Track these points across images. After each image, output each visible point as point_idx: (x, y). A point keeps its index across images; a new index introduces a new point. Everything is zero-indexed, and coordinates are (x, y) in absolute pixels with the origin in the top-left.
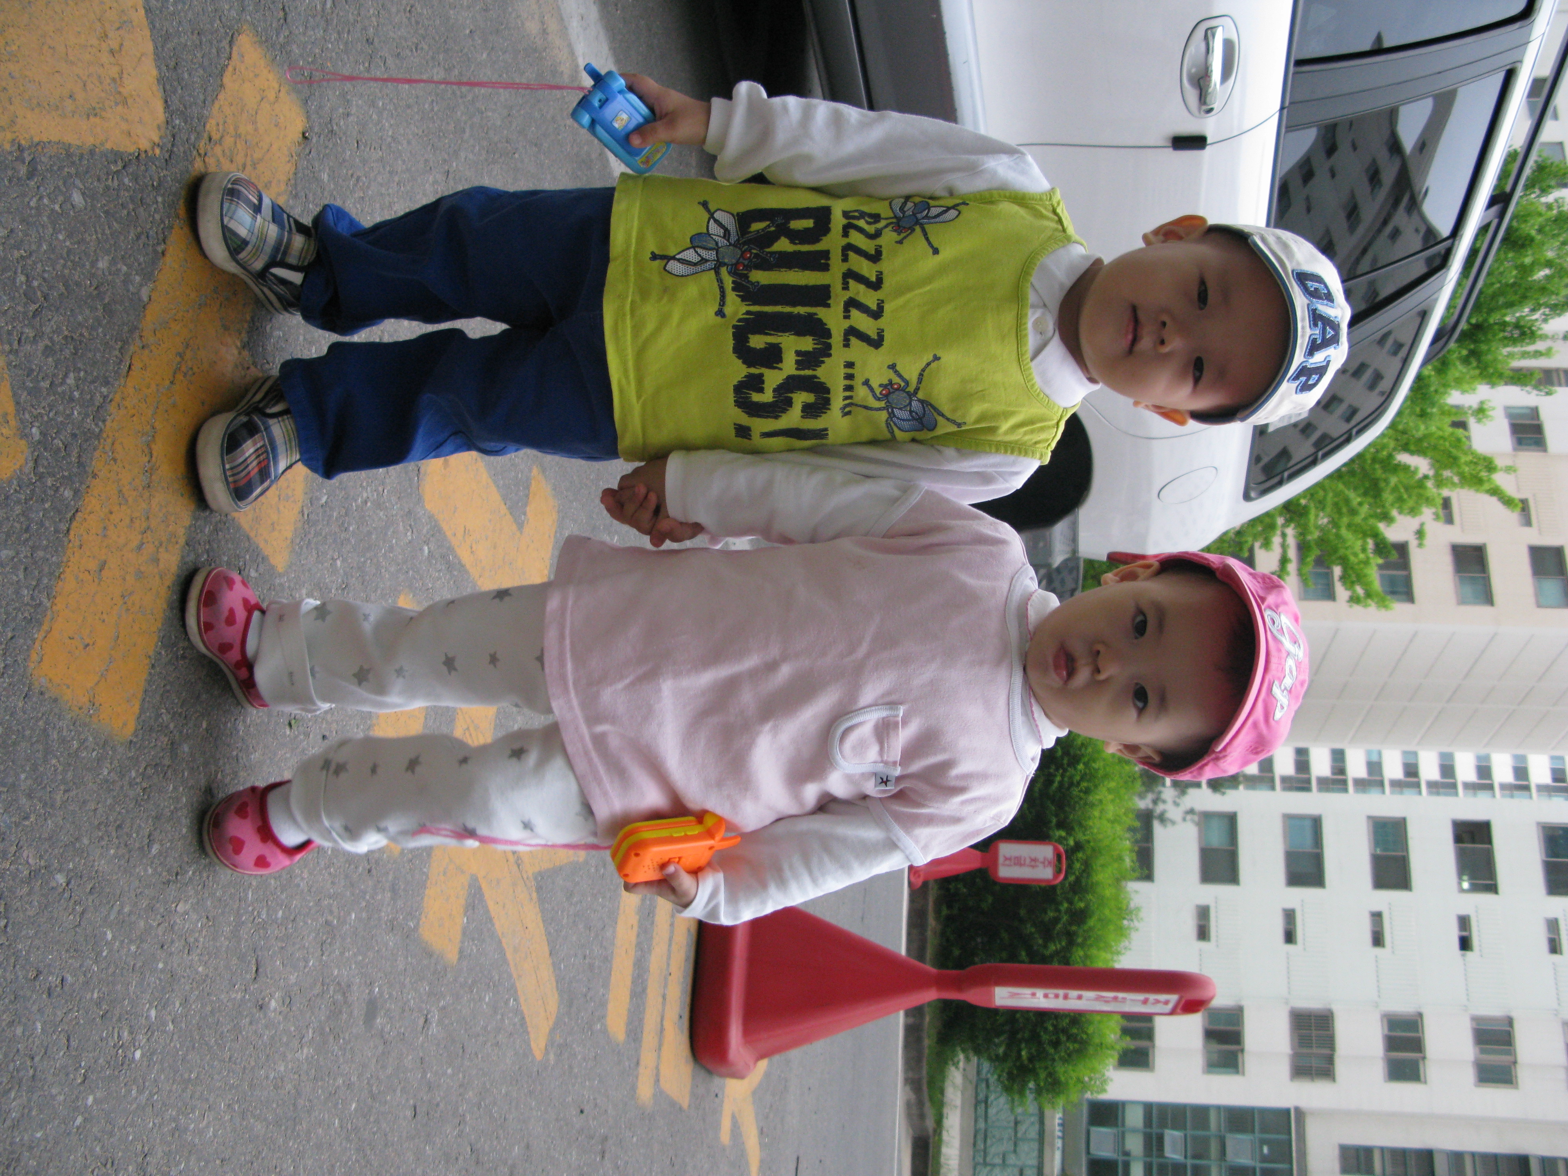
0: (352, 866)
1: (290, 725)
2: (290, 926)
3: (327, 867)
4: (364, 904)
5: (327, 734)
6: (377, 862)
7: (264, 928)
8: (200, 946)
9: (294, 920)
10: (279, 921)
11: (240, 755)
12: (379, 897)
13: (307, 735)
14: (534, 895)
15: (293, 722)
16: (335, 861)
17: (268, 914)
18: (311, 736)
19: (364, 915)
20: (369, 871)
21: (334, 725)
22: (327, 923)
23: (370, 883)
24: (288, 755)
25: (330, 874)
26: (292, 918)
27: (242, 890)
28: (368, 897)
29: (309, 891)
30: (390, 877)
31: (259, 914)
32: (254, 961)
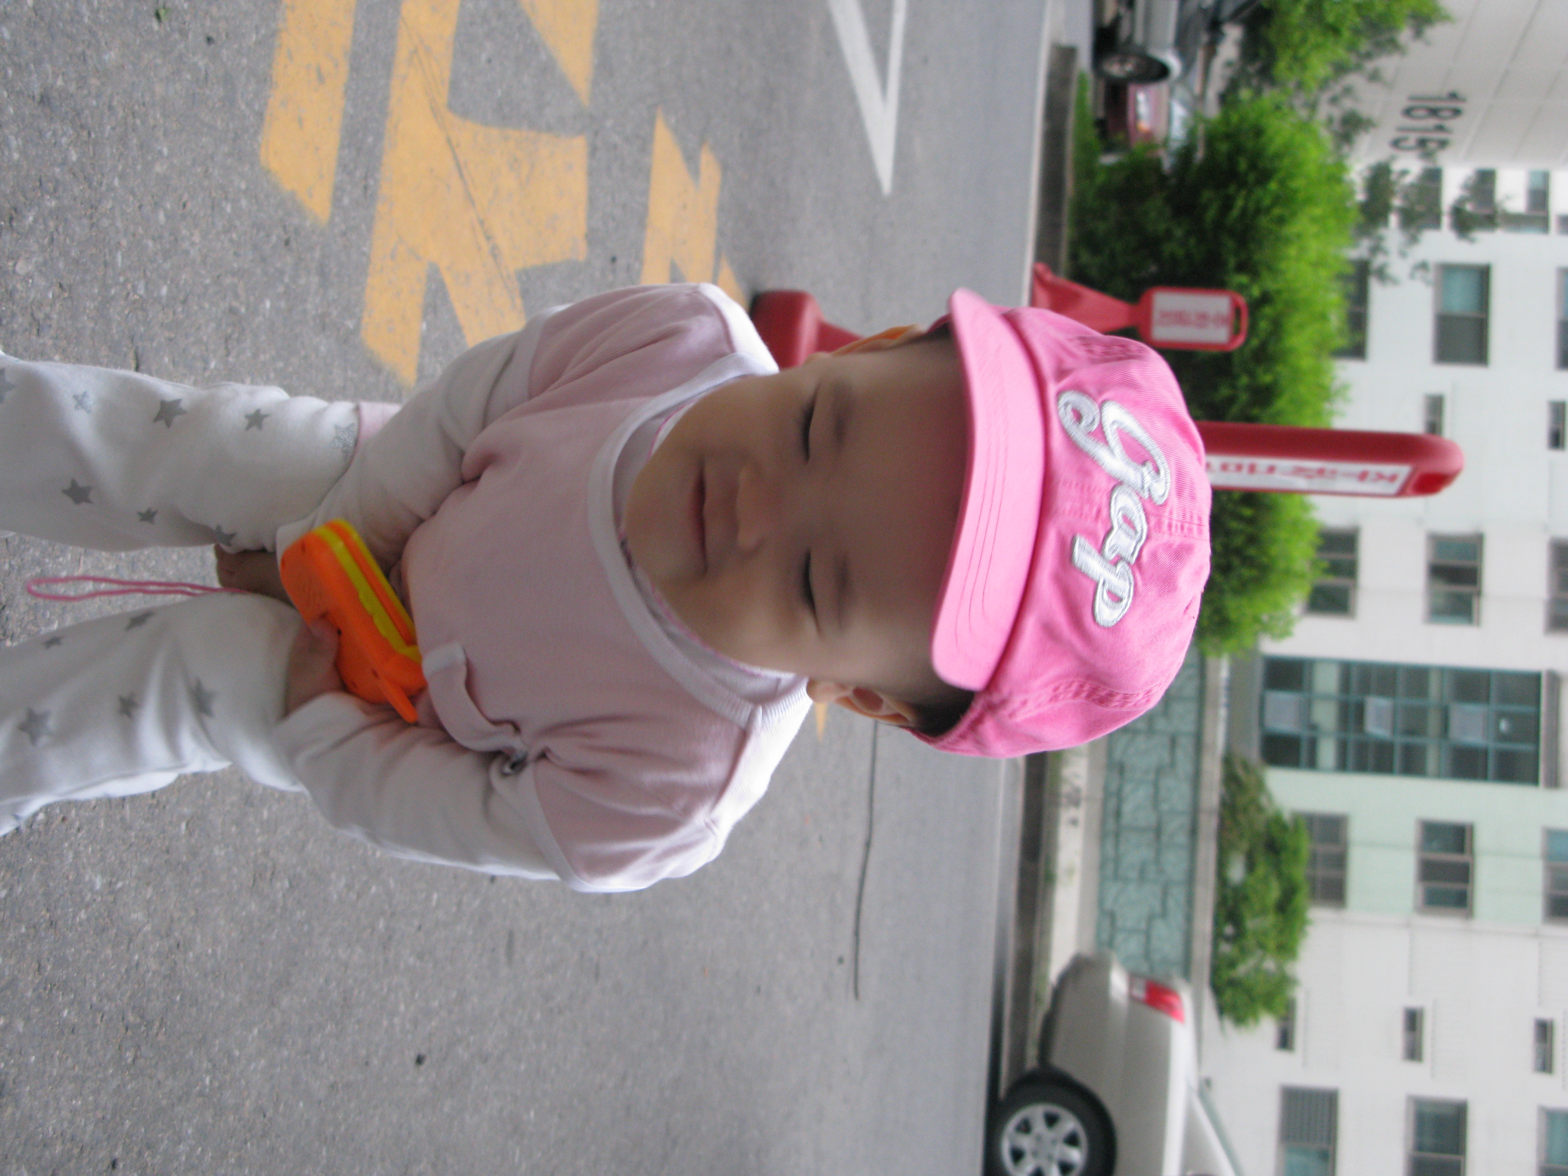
0: (262, 234)
1: (158, 16)
2: (180, 309)
3: (227, 231)
4: (281, 289)
5: (214, 35)
6: (297, 231)
7: (144, 310)
8: (54, 324)
9: (184, 302)
10: (164, 301)
11: (88, 53)
12: (302, 281)
13: (184, 34)
14: (519, 302)
15: (162, 13)
16: (237, 223)
17: (147, 288)
18: (190, 36)
19: (283, 304)
20: (287, 243)
21: (222, 25)
22: (232, 311)
23: (289, 260)
24: (159, 61)
25: (231, 241)
26: (182, 297)
27: (107, 250)
28: (287, 280)
29: (204, 262)
30: (317, 254)
31: (135, 288)
32: (131, 355)
